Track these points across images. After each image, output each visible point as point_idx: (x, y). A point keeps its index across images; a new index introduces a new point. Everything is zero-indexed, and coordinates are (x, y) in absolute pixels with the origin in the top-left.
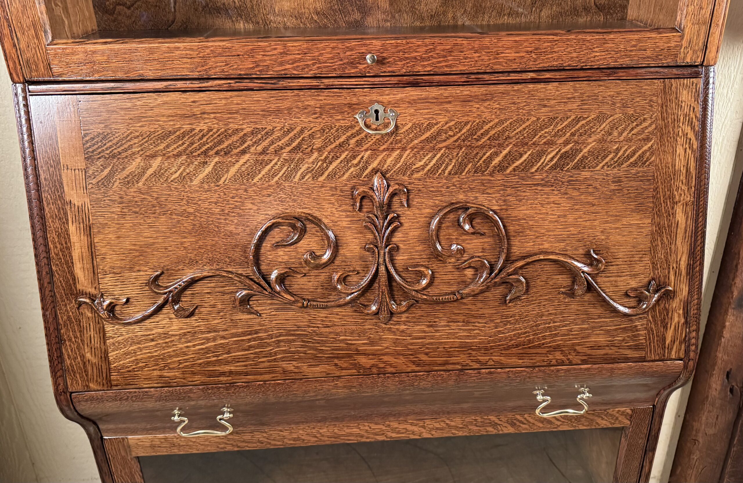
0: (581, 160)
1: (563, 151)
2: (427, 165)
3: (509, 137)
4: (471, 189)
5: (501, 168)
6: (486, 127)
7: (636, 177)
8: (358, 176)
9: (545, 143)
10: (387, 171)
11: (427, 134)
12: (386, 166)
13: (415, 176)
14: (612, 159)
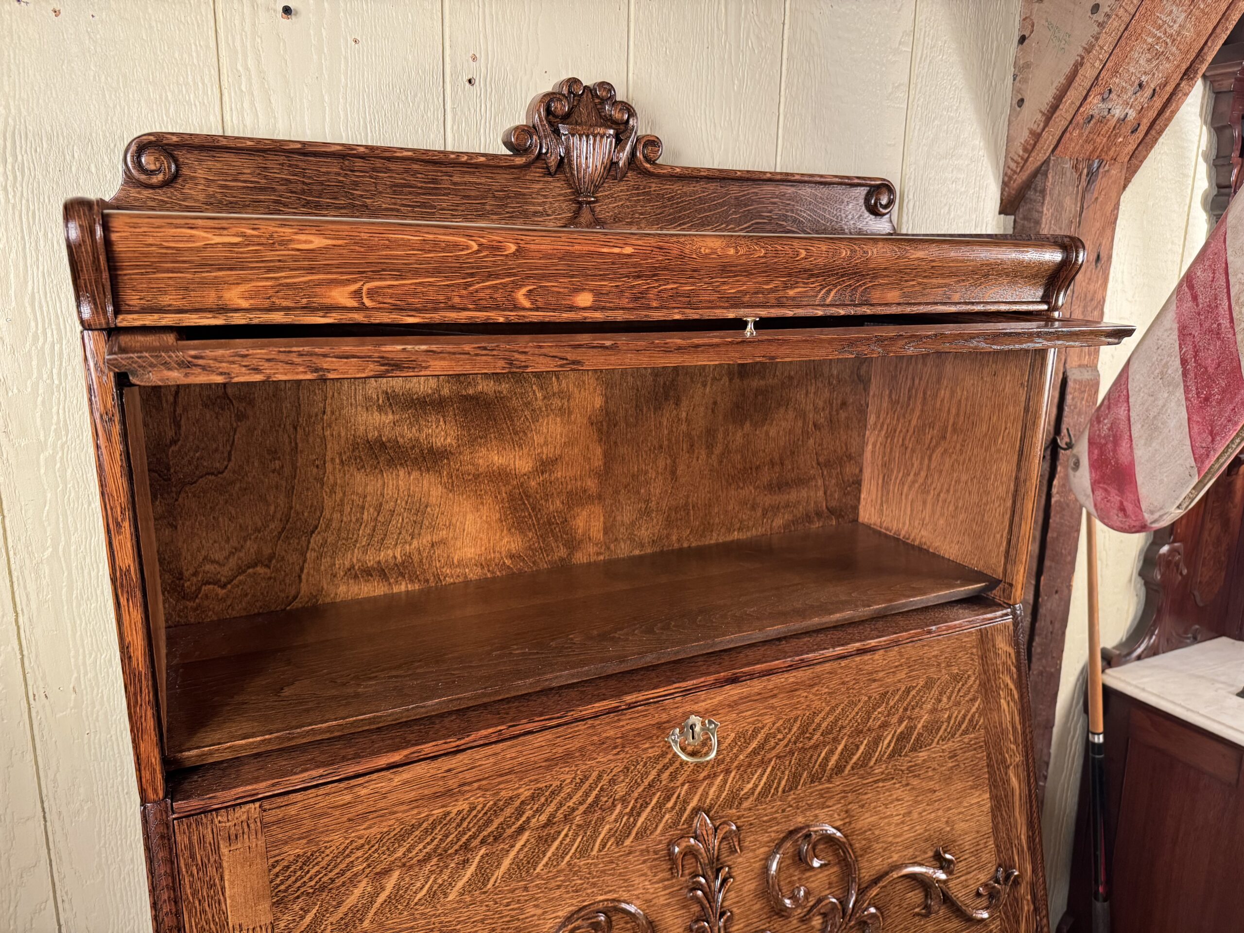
0: (917, 739)
1: (899, 731)
2: (757, 786)
3: (842, 727)
4: (810, 805)
5: (839, 769)
6: (817, 720)
7: (969, 747)
8: (675, 823)
9: (880, 727)
10: (711, 807)
11: (754, 745)
12: (708, 801)
13: (746, 804)
14: (946, 730)
